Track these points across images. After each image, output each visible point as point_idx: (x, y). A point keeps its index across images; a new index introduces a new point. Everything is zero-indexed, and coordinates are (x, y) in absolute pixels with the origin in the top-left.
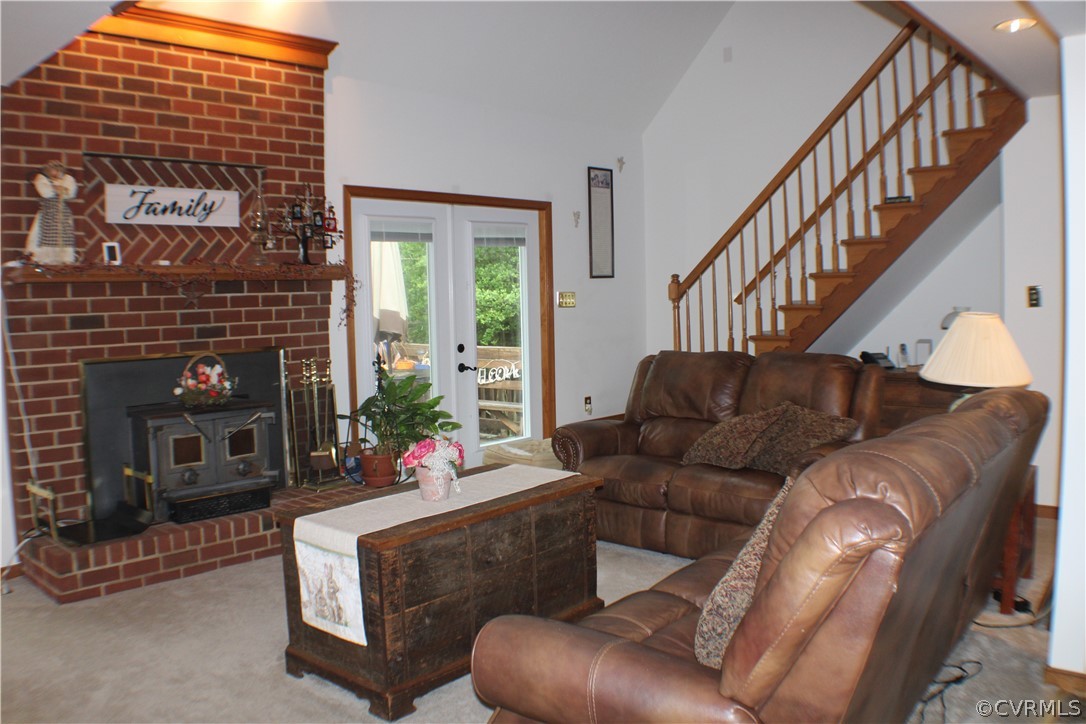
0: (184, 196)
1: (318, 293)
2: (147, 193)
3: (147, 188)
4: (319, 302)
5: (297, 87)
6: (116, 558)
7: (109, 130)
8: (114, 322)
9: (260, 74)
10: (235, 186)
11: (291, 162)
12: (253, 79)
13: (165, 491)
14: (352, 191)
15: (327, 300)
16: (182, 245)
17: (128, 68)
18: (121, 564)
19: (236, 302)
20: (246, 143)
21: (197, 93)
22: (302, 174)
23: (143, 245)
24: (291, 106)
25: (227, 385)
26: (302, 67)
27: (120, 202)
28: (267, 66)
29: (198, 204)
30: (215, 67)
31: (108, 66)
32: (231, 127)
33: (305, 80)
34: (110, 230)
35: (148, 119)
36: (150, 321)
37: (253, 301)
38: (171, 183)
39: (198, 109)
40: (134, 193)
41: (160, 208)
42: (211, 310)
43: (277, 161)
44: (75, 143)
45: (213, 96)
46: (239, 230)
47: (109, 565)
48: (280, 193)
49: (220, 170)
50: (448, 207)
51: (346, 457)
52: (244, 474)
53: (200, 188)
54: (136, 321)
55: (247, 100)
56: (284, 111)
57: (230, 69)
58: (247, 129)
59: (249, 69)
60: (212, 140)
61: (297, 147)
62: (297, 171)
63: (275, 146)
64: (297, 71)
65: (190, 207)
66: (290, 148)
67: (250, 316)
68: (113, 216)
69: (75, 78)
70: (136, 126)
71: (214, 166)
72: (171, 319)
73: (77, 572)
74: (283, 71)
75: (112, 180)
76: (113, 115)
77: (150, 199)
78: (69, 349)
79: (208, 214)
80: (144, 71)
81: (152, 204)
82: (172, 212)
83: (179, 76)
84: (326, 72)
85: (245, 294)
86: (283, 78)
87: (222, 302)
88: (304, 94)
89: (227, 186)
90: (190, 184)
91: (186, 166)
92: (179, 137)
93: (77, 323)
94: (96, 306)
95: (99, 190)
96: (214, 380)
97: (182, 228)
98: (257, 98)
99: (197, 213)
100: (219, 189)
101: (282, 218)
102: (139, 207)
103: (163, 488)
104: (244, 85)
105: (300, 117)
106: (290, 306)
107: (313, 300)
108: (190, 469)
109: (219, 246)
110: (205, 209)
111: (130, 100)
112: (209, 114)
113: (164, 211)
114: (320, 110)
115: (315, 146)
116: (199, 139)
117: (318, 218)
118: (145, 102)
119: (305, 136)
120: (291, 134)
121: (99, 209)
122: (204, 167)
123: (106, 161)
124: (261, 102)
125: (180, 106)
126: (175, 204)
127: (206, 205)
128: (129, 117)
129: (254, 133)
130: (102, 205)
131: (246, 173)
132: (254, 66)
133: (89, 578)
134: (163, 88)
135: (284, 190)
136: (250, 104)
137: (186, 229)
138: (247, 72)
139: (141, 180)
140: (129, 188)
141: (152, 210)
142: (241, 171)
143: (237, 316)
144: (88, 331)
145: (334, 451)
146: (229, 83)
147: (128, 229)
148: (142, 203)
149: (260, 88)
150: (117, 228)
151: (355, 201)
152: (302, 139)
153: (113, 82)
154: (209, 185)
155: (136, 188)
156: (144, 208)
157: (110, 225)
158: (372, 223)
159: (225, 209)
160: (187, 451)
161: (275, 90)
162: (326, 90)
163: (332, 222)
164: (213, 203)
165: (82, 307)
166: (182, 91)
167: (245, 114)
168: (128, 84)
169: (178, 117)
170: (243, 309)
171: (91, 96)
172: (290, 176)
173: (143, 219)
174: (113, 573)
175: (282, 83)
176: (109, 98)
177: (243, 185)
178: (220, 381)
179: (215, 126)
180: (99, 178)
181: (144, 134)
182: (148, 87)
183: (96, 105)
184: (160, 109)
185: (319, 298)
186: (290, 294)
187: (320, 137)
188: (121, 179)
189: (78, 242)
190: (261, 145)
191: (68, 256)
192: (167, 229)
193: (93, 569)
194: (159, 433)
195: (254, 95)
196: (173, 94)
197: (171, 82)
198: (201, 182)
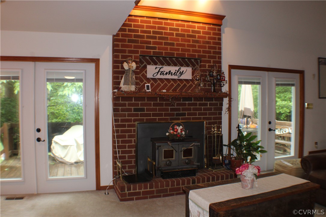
0: (173, 69)
1: (219, 102)
2: (161, 68)
3: (161, 67)
4: (219, 105)
5: (212, 32)
6: (140, 189)
7: (148, 48)
8: (148, 110)
9: (198, 27)
10: (191, 65)
11: (209, 57)
12: (196, 29)
13: (160, 167)
14: (231, 67)
15: (222, 105)
16: (172, 85)
17: (155, 27)
18: (141, 191)
19: (189, 104)
20: (194, 51)
21: (177, 35)
22: (213, 61)
23: (159, 85)
24: (209, 38)
25: (183, 133)
26: (213, 24)
27: (151, 71)
28: (201, 25)
29: (178, 72)
30: (184, 26)
31: (147, 27)
32: (188, 46)
33: (215, 29)
34: (148, 80)
35: (161, 43)
36: (160, 110)
37: (196, 104)
38: (169, 65)
39: (178, 40)
40: (156, 68)
41: (165, 73)
42: (181, 107)
43: (205, 57)
44: (137, 52)
45: (183, 35)
46: (192, 80)
47: (137, 191)
48: (206, 68)
49: (185, 60)
50: (266, 73)
51: (225, 159)
52: (187, 164)
53: (179, 66)
54: (155, 110)
55: (195, 37)
56: (207, 40)
57: (188, 26)
58: (195, 46)
59: (195, 26)
60: (182, 50)
61: (212, 52)
62: (212, 60)
63: (204, 52)
64: (212, 26)
65: (175, 72)
66: (210, 52)
67: (194, 109)
68: (149, 75)
69: (137, 31)
70: (157, 46)
71: (183, 59)
72: (167, 110)
73: (126, 192)
74: (207, 26)
75: (149, 64)
76: (149, 43)
77: (161, 70)
78: (133, 118)
79: (181, 75)
80: (159, 28)
81: (162, 72)
82: (169, 74)
83: (171, 29)
84: (222, 26)
85: (193, 102)
86: (207, 29)
87: (185, 104)
88: (214, 34)
89: (188, 66)
90: (175, 65)
91: (174, 59)
92: (171, 49)
93: (135, 110)
94: (142, 105)
95: (145, 67)
96: (179, 131)
97: (172, 79)
98: (198, 36)
99: (177, 75)
100: (185, 66)
101: (206, 76)
102: (158, 73)
103: (159, 166)
104: (193, 31)
105: (213, 42)
106: (208, 106)
107: (216, 104)
108: (169, 160)
109: (185, 85)
110: (180, 73)
111: (155, 38)
112: (181, 41)
113: (166, 74)
114: (220, 39)
115: (218, 51)
116: (178, 50)
117: (219, 76)
118: (160, 38)
119: (215, 48)
120: (210, 47)
121: (145, 73)
122: (180, 59)
123: (148, 58)
124: (199, 37)
125: (171, 39)
126: (170, 71)
127: (180, 72)
128: (155, 43)
129: (197, 48)
130: (146, 72)
131: (194, 61)
132: (197, 25)
133: (130, 194)
134: (166, 33)
135: (207, 67)
136: (196, 38)
137: (174, 80)
138: (194, 27)
139: (159, 64)
140: (155, 67)
141: (162, 73)
142: (193, 60)
143: (190, 109)
144: (139, 113)
145: (221, 157)
146: (189, 31)
147: (154, 79)
148: (159, 71)
149: (199, 32)
150: (151, 79)
151: (232, 70)
152: (214, 49)
153: (149, 32)
154: (182, 65)
155: (157, 66)
156: (159, 73)
157: (148, 78)
158: (239, 78)
159: (187, 73)
160: (169, 154)
161: (204, 33)
162: (222, 32)
163: (224, 77)
164: (183, 71)
165: (138, 105)
166: (172, 34)
167: (193, 41)
168: (154, 33)
169: (171, 43)
170: (192, 107)
171: (142, 37)
172: (210, 62)
173: (159, 76)
174: (139, 193)
175: (206, 30)
176: (148, 37)
177: (193, 65)
178: (181, 132)
179: (184, 45)
180: (145, 63)
181: (159, 48)
182: (161, 33)
183: (144, 40)
184: (165, 40)
185: (219, 104)
186: (209, 102)
187: (220, 48)
188: (152, 63)
189: (137, 84)
190: (199, 51)
191: (133, 88)
192: (167, 80)
193: (132, 191)
194: (159, 148)
195: (197, 35)
196: (169, 35)
197: (168, 31)
198: (179, 64)
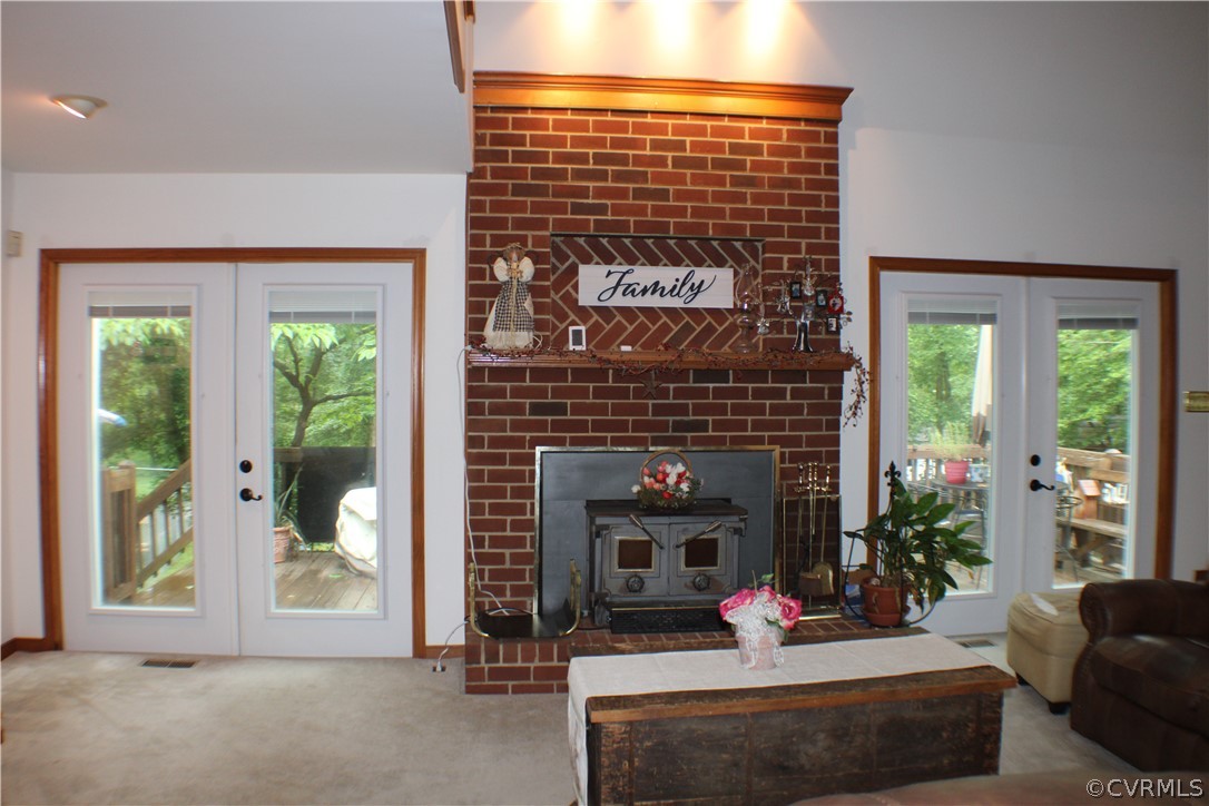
0: (668, 275)
1: (826, 386)
2: (624, 274)
3: (625, 268)
4: (826, 397)
5: (803, 145)
6: (528, 658)
7: (577, 209)
8: (576, 409)
9: (754, 134)
10: (730, 262)
11: (793, 232)
12: (747, 140)
13: (606, 595)
14: (879, 264)
15: (837, 394)
16: (665, 329)
17: (600, 142)
18: (532, 665)
19: (718, 393)
20: (739, 214)
21: (677, 162)
22: (809, 246)
23: (619, 328)
24: (794, 168)
25: (684, 486)
26: (808, 121)
27: (593, 284)
28: (764, 124)
29: (684, 284)
30: (701, 131)
31: (577, 142)
32: (718, 197)
33: (814, 136)
34: (583, 313)
35: (622, 194)
36: (617, 410)
37: (743, 393)
38: (654, 261)
39: (681, 179)
40: (609, 273)
41: (639, 289)
42: (690, 401)
43: (778, 231)
44: (542, 224)
45: (699, 163)
46: (735, 311)
47: (519, 664)
48: (782, 269)
49: (712, 246)
50: (1021, 281)
52: (699, 589)
53: (688, 266)
54: (602, 410)
55: (741, 165)
56: (786, 174)
57: (717, 132)
58: (741, 198)
59: (742, 129)
60: (696, 212)
61: (803, 214)
62: (804, 243)
63: (773, 215)
64: (803, 127)
65: (675, 287)
66: (795, 216)
67: (736, 410)
68: (586, 298)
69: (543, 157)
70: (609, 202)
71: (704, 242)
72: (643, 410)
73: (483, 664)
74: (785, 128)
75: (587, 260)
76: (583, 192)
77: (627, 280)
78: (528, 435)
79: (696, 294)
80: (616, 143)
81: (630, 285)
82: (652, 293)
83: (656, 145)
84: (840, 125)
85: (731, 384)
86: (785, 136)
87: (703, 393)
88: (811, 152)
89: (720, 263)
90: (676, 262)
91: (672, 242)
92: (657, 211)
93: (536, 409)
94: (557, 392)
95: (573, 272)
96: (671, 480)
97: (666, 310)
98: (752, 161)
99: (681, 294)
100: (710, 266)
101: (778, 294)
102: (615, 288)
103: (604, 591)
104: (735, 148)
105: (806, 179)
106: (788, 400)
107: (819, 393)
108: (636, 575)
109: (709, 330)
110: (692, 288)
111: (602, 176)
112: (693, 183)
113: (644, 291)
114: (833, 170)
115: (826, 212)
116: (681, 212)
117: (821, 297)
118: (618, 176)
119: (815, 201)
120: (794, 200)
121: (572, 291)
122: (693, 243)
123: (581, 241)
124: (756, 166)
125: (658, 178)
126: (657, 283)
127: (693, 284)
128: (600, 193)
129: (749, 202)
130: (576, 287)
131: (743, 247)
132: (747, 125)
133: (495, 674)
134: (638, 160)
135: (786, 265)
136: (744, 169)
137: (669, 311)
138: (740, 133)
139: (619, 259)
140: (605, 269)
141: (630, 290)
142: (738, 245)
143: (722, 410)
144: (549, 418)
146: (719, 147)
147: (604, 312)
148: (618, 284)
149: (756, 150)
150: (591, 310)
151: (885, 275)
152: (811, 205)
153: (583, 158)
154: (699, 263)
155: (613, 268)
156: (621, 289)
157: (584, 307)
158: (911, 303)
159: (718, 288)
160: (635, 555)
161: (773, 151)
162: (841, 145)
163: (838, 301)
164: (702, 282)
165: (542, 393)
166: (662, 161)
167: (736, 181)
168: (599, 159)
169: (655, 189)
170: (729, 402)
171: (561, 174)
172: (796, 249)
173: (619, 300)
174: (523, 673)
175: (784, 142)
176: (579, 175)
177: (739, 260)
178: (678, 483)
179: (702, 196)
180: (573, 258)
181: (617, 210)
182: (623, 160)
183: (565, 183)
184: (636, 182)
185: (826, 392)
186: (789, 386)
187: (835, 202)
188: (596, 258)
190: (758, 215)
192: (649, 312)
193: (501, 664)
194: (605, 532)
195: (749, 158)
196: (650, 165)
197: (648, 152)
198: (689, 259)
